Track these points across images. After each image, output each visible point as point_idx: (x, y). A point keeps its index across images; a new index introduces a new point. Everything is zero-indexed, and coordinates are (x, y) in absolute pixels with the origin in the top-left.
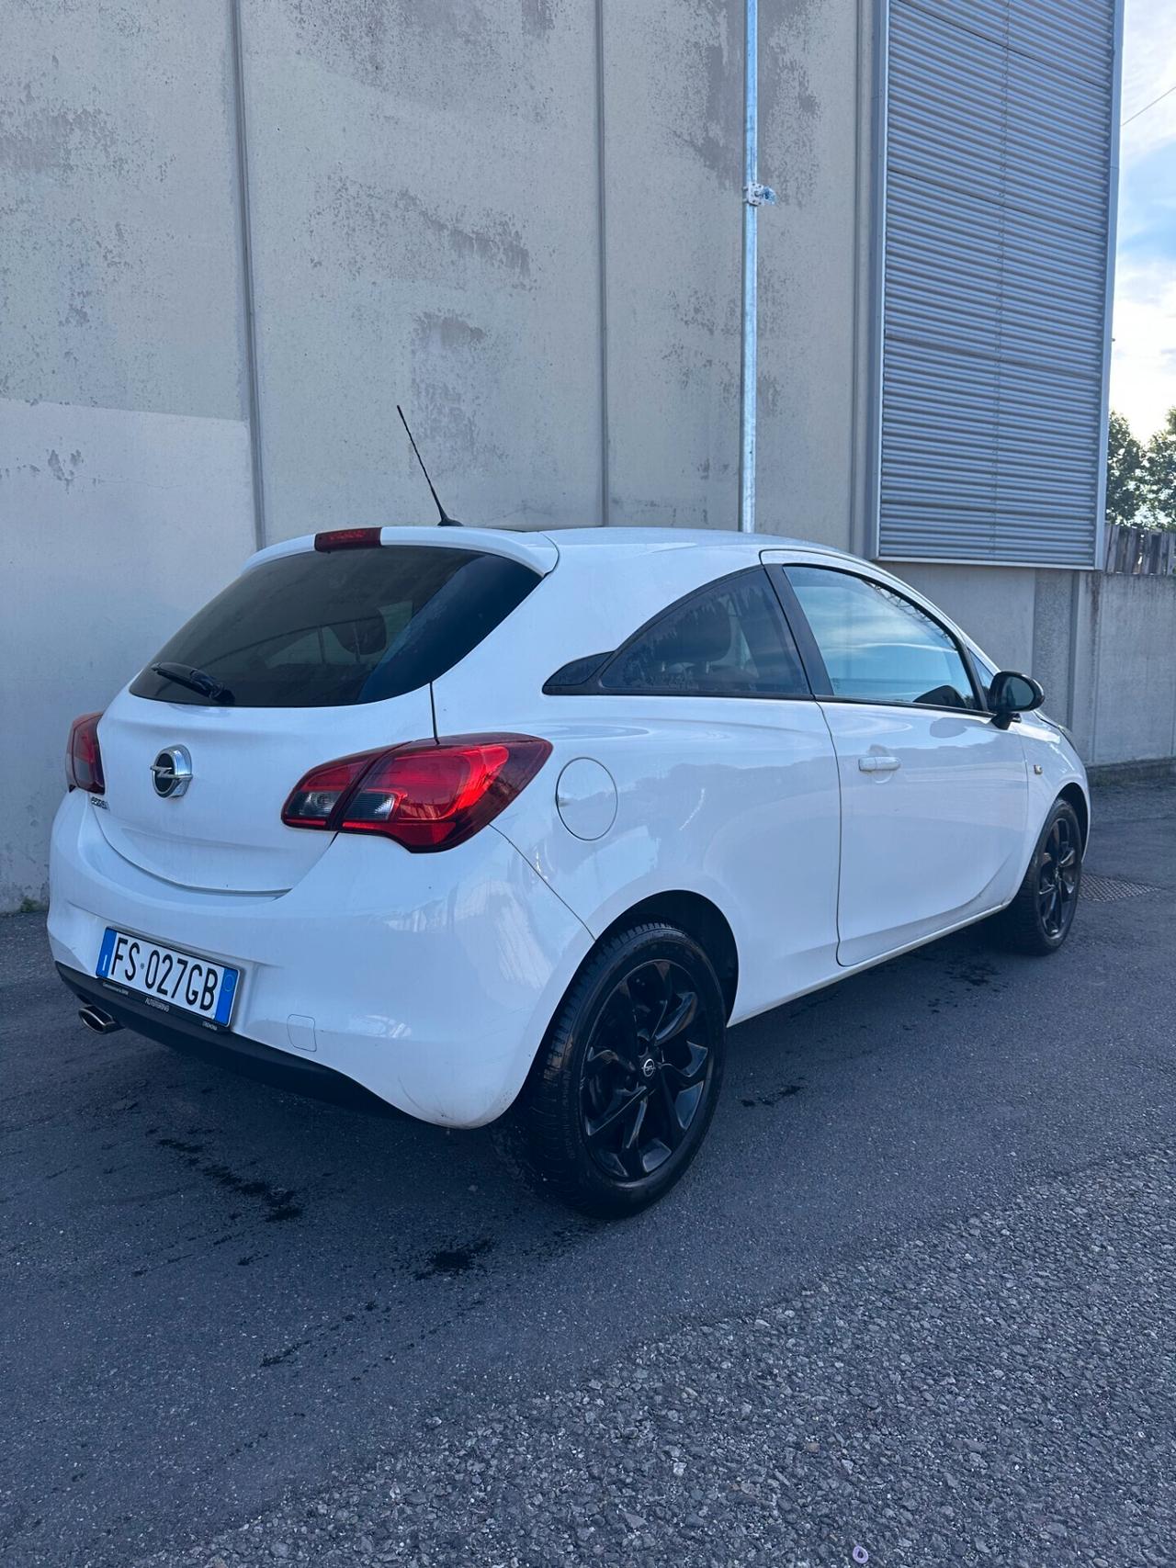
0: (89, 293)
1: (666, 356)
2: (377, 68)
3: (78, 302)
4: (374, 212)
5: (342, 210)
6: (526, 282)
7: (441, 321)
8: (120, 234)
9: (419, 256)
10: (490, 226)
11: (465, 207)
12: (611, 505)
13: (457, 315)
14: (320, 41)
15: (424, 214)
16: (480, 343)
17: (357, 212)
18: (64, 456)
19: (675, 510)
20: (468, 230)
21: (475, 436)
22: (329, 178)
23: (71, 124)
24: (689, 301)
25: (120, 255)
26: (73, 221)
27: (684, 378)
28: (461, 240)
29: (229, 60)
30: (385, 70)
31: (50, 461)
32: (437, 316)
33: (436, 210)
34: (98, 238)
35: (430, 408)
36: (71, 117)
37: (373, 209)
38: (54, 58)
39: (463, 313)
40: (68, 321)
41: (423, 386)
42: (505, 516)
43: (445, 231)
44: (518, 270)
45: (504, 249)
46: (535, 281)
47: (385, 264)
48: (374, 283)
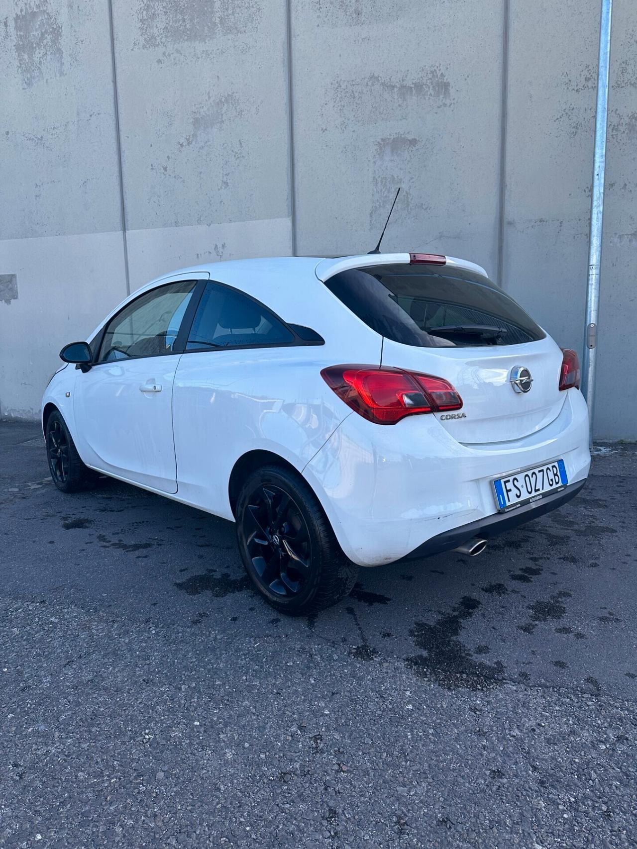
0: (229, 174)
1: (557, 119)
2: (358, 14)
3: (225, 180)
4: (355, 93)
5: (338, 98)
6: (448, 102)
7: (391, 141)
8: (241, 144)
9: (380, 109)
10: (424, 76)
11: (408, 70)
12: (505, 226)
13: (401, 135)
14: (329, 14)
15: (383, 84)
16: (415, 146)
17: (346, 96)
18: (220, 246)
19: (561, 223)
20: (409, 83)
21: (409, 200)
22: (332, 84)
23: (223, 103)
24: (581, 75)
25: (240, 153)
26: (223, 145)
27: (574, 130)
28: (405, 91)
29: (286, 46)
30: (363, 14)
31: (215, 249)
32: (389, 139)
33: (390, 79)
34: (233, 149)
35: (384, 190)
36: (223, 100)
37: (354, 92)
38: (218, 77)
39: (405, 132)
40: (221, 188)
41: (379, 180)
42: (427, 244)
43: (395, 89)
44: (441, 96)
45: (433, 87)
46: (454, 99)
47: (360, 119)
48: (354, 131)
